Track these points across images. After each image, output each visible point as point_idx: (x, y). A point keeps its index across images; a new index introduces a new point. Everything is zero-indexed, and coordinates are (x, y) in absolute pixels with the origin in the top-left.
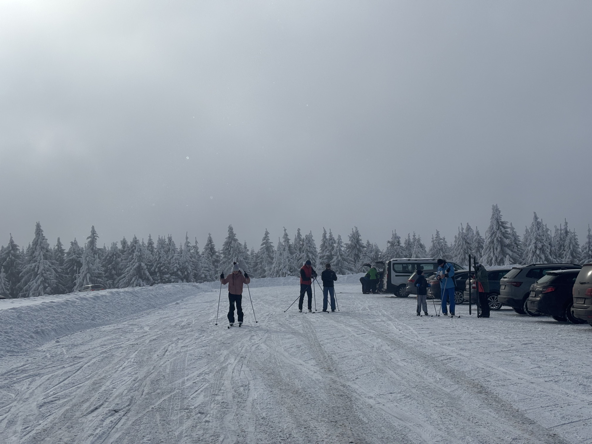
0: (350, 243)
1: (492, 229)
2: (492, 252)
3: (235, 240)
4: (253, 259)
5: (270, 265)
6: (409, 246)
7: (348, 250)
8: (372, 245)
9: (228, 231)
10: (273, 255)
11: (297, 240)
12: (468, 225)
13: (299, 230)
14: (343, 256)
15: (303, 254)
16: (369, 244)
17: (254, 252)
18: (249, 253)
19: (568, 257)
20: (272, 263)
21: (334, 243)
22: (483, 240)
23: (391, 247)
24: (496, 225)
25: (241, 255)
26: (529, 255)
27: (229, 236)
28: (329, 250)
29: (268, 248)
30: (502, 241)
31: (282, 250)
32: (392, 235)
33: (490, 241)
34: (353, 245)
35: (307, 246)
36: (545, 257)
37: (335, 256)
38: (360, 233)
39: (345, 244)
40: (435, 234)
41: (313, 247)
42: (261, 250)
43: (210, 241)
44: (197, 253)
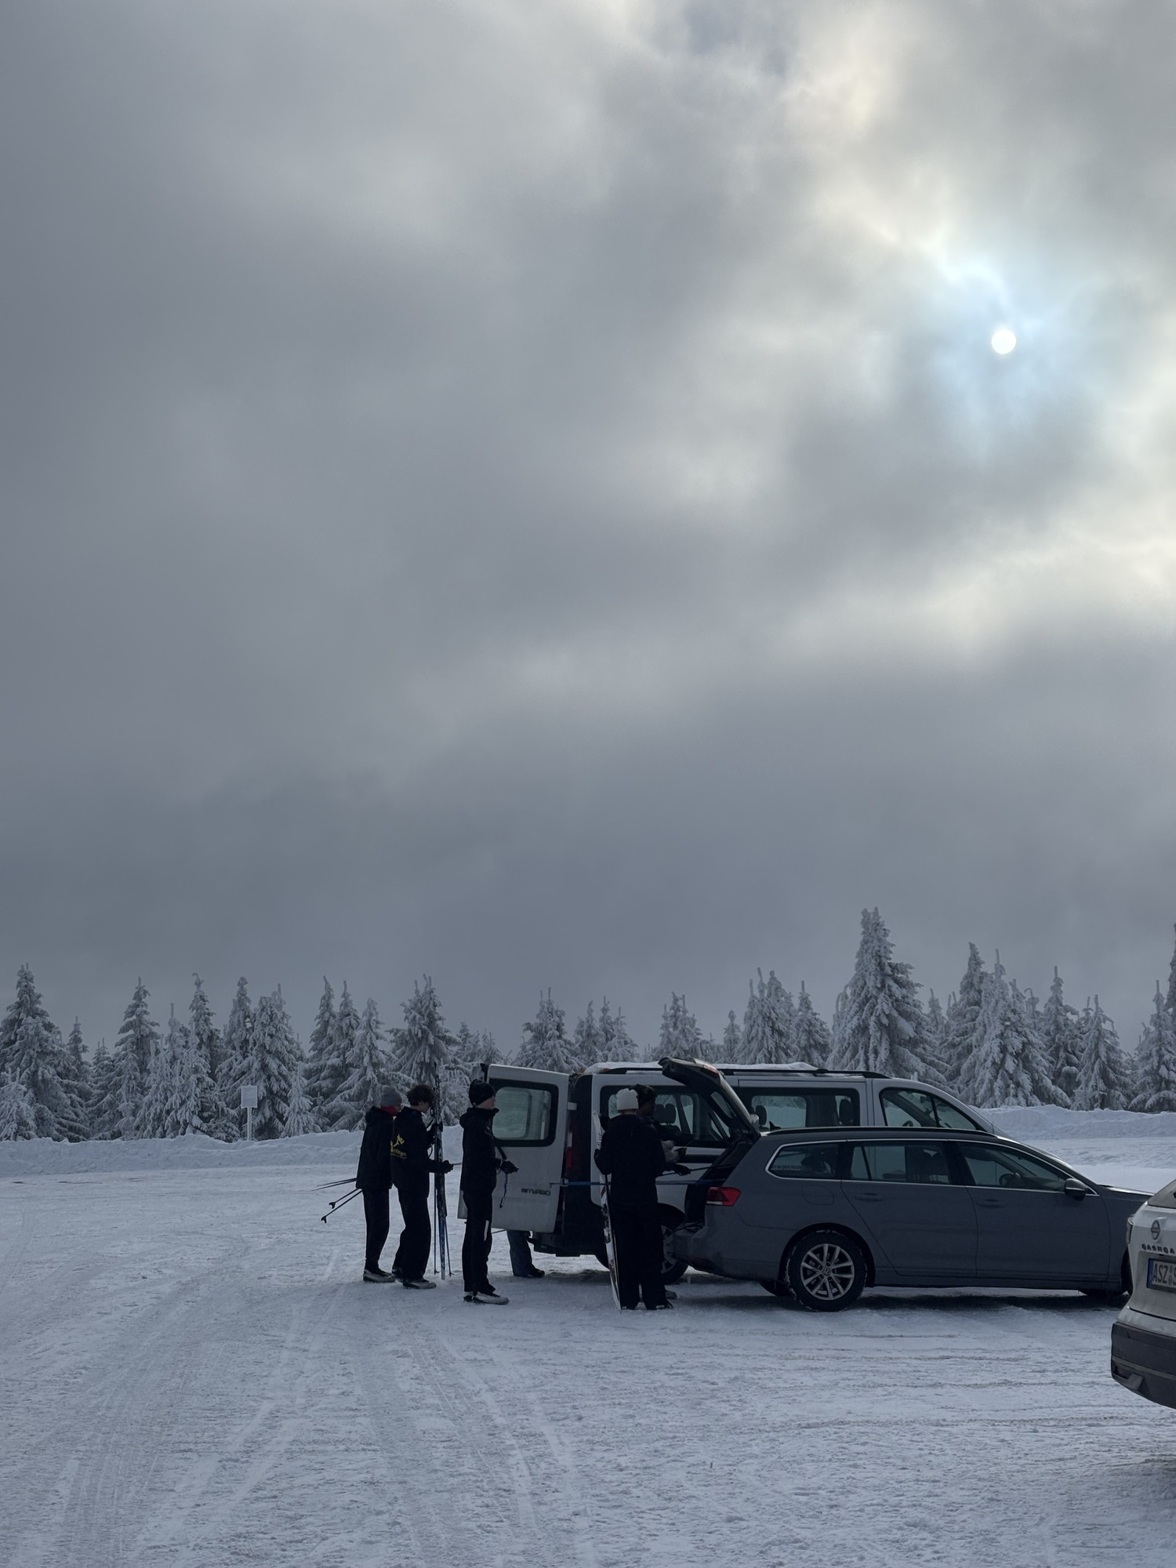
0: (405, 1026)
1: (863, 988)
3: (35, 1014)
4: (100, 1075)
5: (139, 1095)
6: (592, 1040)
7: (398, 1049)
8: (477, 1037)
9: (16, 984)
10: (151, 1063)
11: (237, 1014)
12: (773, 978)
13: (242, 982)
14: (382, 1070)
15: (250, 1058)
16: (467, 1035)
17: (104, 1054)
18: (88, 1057)
19: (1092, 1083)
20: (143, 1089)
21: (354, 1026)
22: (821, 1025)
23: (536, 1042)
24: (876, 976)
25: (48, 1063)
26: (981, 1074)
27: (18, 1000)
28: (338, 1049)
29: (141, 1042)
30: (893, 1027)
31: (179, 1046)
32: (541, 1004)
33: (857, 1027)
34: (417, 1035)
35: (264, 1034)
36: (1033, 1080)
37: (356, 1067)
38: (439, 996)
39: (391, 1032)
40: (670, 1004)
41: (286, 1036)
42: (120, 1048)
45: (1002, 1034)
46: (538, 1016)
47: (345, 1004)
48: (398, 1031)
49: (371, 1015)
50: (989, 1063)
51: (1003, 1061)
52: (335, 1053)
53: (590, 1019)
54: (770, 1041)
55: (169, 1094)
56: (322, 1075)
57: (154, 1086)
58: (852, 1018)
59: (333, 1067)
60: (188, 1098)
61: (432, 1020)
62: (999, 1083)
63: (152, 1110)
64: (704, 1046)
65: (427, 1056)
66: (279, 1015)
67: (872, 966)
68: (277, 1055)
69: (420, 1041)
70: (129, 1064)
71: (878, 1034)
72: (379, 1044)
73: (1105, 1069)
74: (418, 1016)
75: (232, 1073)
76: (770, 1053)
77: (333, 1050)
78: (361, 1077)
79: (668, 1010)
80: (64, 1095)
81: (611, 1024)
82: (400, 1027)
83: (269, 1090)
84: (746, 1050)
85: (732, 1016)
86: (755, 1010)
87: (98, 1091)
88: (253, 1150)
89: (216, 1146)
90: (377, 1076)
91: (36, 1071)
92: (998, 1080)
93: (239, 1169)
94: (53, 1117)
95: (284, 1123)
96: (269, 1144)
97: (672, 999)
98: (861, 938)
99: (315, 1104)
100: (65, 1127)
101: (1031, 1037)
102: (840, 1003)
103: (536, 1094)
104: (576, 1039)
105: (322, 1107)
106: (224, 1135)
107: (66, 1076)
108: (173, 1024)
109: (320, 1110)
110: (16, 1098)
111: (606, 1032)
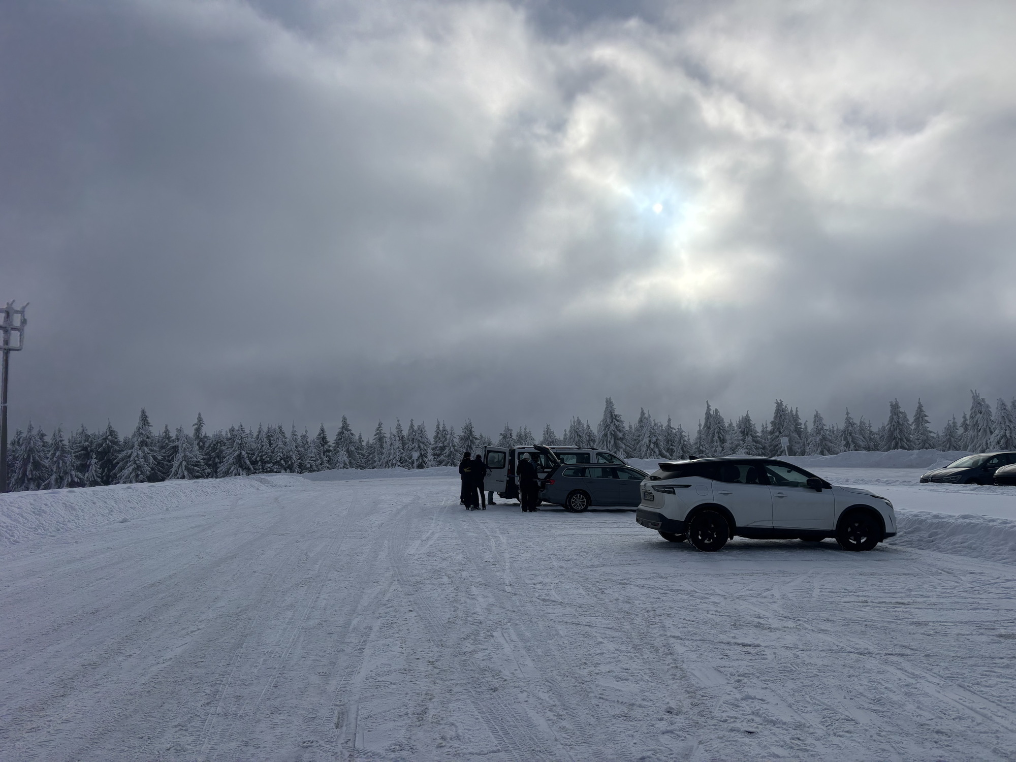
0: (462, 434)
1: (606, 422)
2: (605, 445)
3: (348, 430)
4: (367, 449)
6: (521, 438)
7: (460, 441)
8: (485, 437)
9: (342, 421)
10: (385, 445)
11: (410, 430)
12: (578, 419)
13: (412, 421)
14: (455, 448)
15: (415, 444)
16: (482, 437)
17: (369, 442)
18: (364, 443)
19: (678, 451)
20: (382, 454)
21: (447, 434)
22: (593, 434)
23: (504, 439)
24: (610, 418)
25: (352, 445)
26: (643, 449)
27: (342, 426)
28: (442, 441)
29: (380, 439)
30: (615, 434)
31: (393, 440)
32: (505, 427)
33: (604, 434)
34: (466, 437)
35: (419, 436)
36: (659, 451)
37: (447, 447)
38: (473, 425)
39: (458, 436)
40: (546, 427)
41: (426, 437)
42: (374, 441)
43: (323, 430)
44: (305, 443)
45: (650, 436)
46: (504, 431)
47: (444, 427)
48: (460, 435)
49: (452, 431)
50: (645, 445)
51: (650, 445)
53: (521, 432)
54: (577, 439)
55: (390, 455)
56: (437, 449)
57: (385, 453)
58: (602, 431)
59: (440, 447)
60: (396, 456)
61: (471, 432)
62: (648, 451)
63: (385, 460)
64: (556, 440)
65: (470, 443)
66: (424, 430)
67: (609, 415)
68: (423, 443)
69: (467, 439)
70: (378, 446)
71: (611, 437)
72: (455, 440)
73: (682, 447)
74: (467, 431)
75: (409, 448)
76: (579, 442)
77: (440, 441)
78: (449, 450)
79: (545, 429)
80: (357, 455)
81: (527, 433)
83: (421, 454)
84: (571, 441)
85: (565, 431)
86: (572, 429)
87: (367, 454)
88: (416, 472)
89: (405, 471)
91: (349, 448)
93: (412, 478)
94: (354, 462)
95: (425, 464)
96: (421, 470)
98: (605, 406)
99: (435, 458)
100: (357, 465)
101: (659, 437)
102: (599, 427)
103: (500, 454)
104: (517, 437)
106: (407, 468)
107: (358, 450)
108: (391, 433)
109: (436, 460)
110: (343, 456)
111: (526, 436)
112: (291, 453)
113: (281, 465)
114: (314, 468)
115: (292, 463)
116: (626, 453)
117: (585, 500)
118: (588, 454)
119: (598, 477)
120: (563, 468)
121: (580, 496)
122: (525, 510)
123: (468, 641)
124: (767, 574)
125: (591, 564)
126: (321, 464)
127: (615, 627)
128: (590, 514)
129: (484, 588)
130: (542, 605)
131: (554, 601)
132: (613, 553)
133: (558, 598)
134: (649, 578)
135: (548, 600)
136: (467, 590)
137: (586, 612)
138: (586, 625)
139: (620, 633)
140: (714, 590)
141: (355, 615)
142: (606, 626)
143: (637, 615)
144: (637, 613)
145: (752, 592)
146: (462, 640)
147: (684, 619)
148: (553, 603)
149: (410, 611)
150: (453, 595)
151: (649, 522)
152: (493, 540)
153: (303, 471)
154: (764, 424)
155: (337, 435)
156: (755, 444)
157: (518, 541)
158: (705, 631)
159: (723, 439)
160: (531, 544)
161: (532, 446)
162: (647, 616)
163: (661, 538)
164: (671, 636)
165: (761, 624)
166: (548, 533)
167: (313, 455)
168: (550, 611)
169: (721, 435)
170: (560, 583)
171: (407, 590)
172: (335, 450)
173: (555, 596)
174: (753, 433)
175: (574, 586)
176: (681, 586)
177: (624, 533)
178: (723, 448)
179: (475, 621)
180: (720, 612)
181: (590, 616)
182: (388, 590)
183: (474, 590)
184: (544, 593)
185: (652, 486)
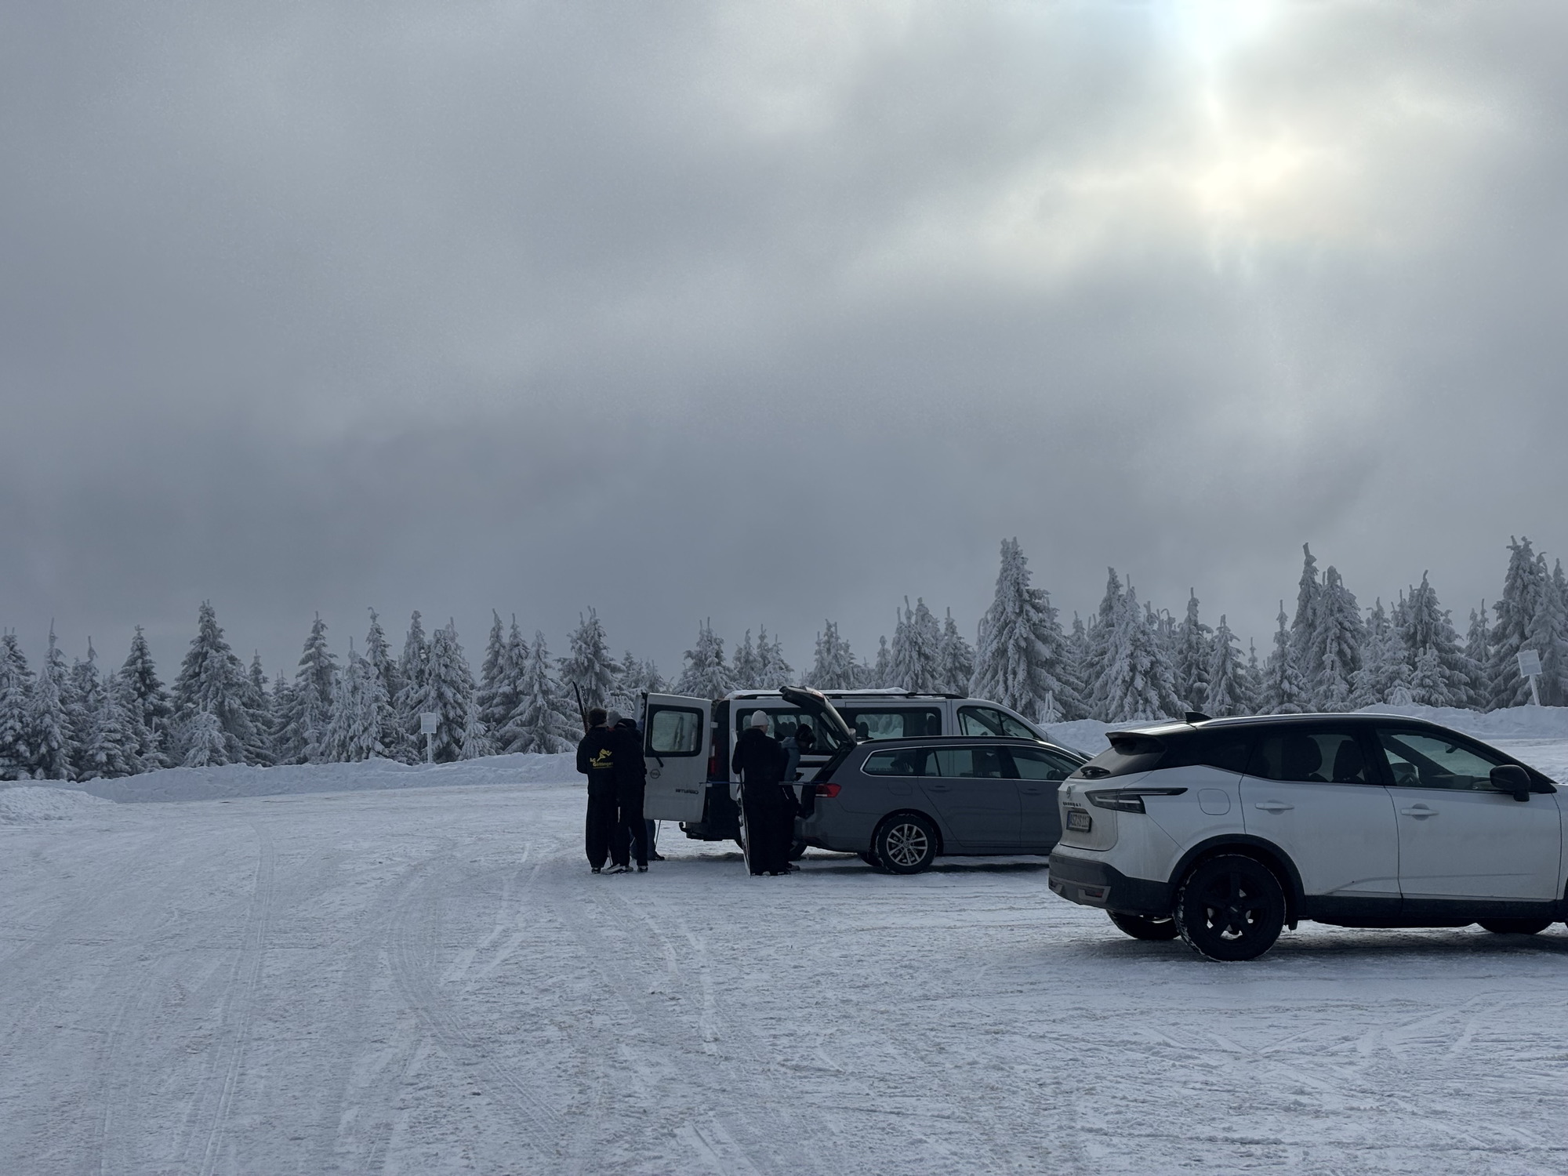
0: (572, 656)
1: (1002, 613)
2: (1001, 682)
3: (219, 648)
4: (280, 705)
5: (321, 723)
6: (748, 667)
7: (565, 677)
8: (640, 665)
9: (198, 619)
10: (334, 692)
11: (412, 646)
12: (921, 605)
13: (416, 616)
14: (551, 697)
15: (426, 688)
16: (631, 663)
17: (283, 684)
18: (268, 688)
19: (1219, 697)
20: (326, 717)
21: (524, 656)
22: (966, 648)
23: (696, 669)
24: (1014, 602)
25: (234, 694)
26: (1113, 691)
27: (201, 634)
28: (509, 678)
29: (321, 674)
30: (1030, 649)
31: (359, 677)
32: (700, 633)
33: (996, 650)
34: (583, 664)
35: (439, 665)
36: (1160, 696)
37: (526, 695)
38: (604, 626)
39: (559, 661)
40: (824, 630)
41: (459, 667)
42: (300, 679)
43: (141, 649)
44: (88, 687)
45: (1132, 654)
46: (698, 644)
47: (515, 636)
48: (565, 660)
49: (540, 645)
50: (1119, 681)
51: (1133, 679)
52: (506, 682)
53: (748, 647)
54: (917, 665)
55: (351, 722)
56: (495, 702)
57: (337, 714)
58: (992, 641)
59: (504, 695)
60: (370, 724)
61: (597, 652)
62: (1129, 699)
63: (337, 737)
64: (855, 670)
65: (593, 683)
66: (453, 646)
67: (1011, 592)
68: (452, 684)
69: (586, 669)
70: (313, 694)
71: (1017, 656)
72: (548, 673)
73: (1231, 685)
74: (584, 646)
75: (409, 701)
76: (917, 676)
77: (504, 679)
78: (531, 703)
79: (821, 637)
80: (250, 724)
81: (768, 650)
82: (567, 657)
83: (446, 717)
84: (894, 674)
85: (883, 642)
86: (903, 635)
87: (280, 720)
88: (434, 772)
89: (398, 769)
90: (547, 703)
91: (223, 702)
92: (1128, 697)
93: (423, 789)
94: (240, 744)
95: (460, 747)
96: (449, 766)
97: (826, 626)
98: (1001, 566)
99: (489, 730)
100: (252, 753)
101: (1159, 656)
102: (981, 628)
103: (687, 716)
104: (736, 665)
105: (496, 732)
106: (405, 759)
107: (251, 707)
108: (352, 656)
109: (493, 735)
110: (207, 727)
111: (764, 658)
112: (48, 719)
113: (17, 755)
114: (120, 763)
115: (51, 750)
116: (1064, 704)
117: (925, 838)
118: (936, 711)
119: (963, 775)
120: (864, 751)
121: (910, 829)
122: (757, 869)
123: (617, 1144)
124: (1359, 1008)
125: (921, 992)
126: (140, 753)
127: (957, 1114)
128: (940, 877)
129: (651, 1047)
130: (792, 1078)
131: (820, 1070)
132: (985, 968)
133: (831, 1063)
134: (1062, 1021)
135: (806, 1068)
136: (609, 1052)
137: (896, 1088)
138: (892, 1113)
139: (967, 1125)
140: (1214, 1042)
141: (343, 1105)
142: (936, 1113)
143: (1014, 1093)
144: (1015, 1089)
145: (1305, 1044)
146: (604, 1142)
147: (1124, 1098)
148: (819, 1074)
149: (474, 1094)
150: (576, 1062)
151: (1082, 888)
152: (669, 945)
153: (86, 774)
154: (1478, 612)
155: (184, 663)
156: (1447, 672)
157: (736, 947)
158: (1164, 1119)
159: (1353, 659)
160: (771, 951)
161: (777, 692)
162: (1037, 1094)
163: (1117, 933)
164: (1083, 1129)
165: (1300, 1104)
166: (818, 927)
167: (114, 725)
168: (809, 1087)
169: (1345, 647)
170: (838, 1033)
171: (458, 1056)
172: (178, 709)
173: (824, 1058)
174: (1441, 639)
175: (874, 1038)
176: (1135, 1034)
177: (1021, 922)
178: (1351, 685)
179: (632, 1109)
180: (1212, 1084)
181: (903, 1096)
182: (413, 1056)
183: (626, 1052)
184: (798, 1055)
185: (1087, 794)
